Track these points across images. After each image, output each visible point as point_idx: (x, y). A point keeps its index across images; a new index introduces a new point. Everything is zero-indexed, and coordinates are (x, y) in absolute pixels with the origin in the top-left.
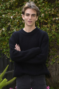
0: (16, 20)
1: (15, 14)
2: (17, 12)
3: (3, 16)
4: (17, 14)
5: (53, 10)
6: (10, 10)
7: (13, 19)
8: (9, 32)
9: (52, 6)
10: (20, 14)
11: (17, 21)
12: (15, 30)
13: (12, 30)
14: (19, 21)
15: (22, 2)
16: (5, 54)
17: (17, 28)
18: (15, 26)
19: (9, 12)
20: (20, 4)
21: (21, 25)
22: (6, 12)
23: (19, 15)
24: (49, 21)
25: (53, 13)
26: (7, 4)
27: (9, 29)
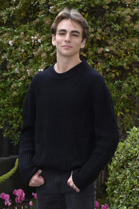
0: (19, 49)
1: (17, 37)
2: (22, 33)
4: (21, 36)
5: (100, 30)
6: (8, 27)
7: (13, 46)
8: (5, 74)
9: (98, 22)
10: (28, 36)
11: (23, 50)
12: (16, 69)
13: (11, 69)
14: (26, 52)
15: (35, 12)
17: (20, 67)
18: (18, 61)
19: (5, 32)
20: (30, 16)
21: (31, 61)
23: (26, 38)
24: (91, 53)
25: (99, 37)
26: (3, 13)
27: (4, 67)
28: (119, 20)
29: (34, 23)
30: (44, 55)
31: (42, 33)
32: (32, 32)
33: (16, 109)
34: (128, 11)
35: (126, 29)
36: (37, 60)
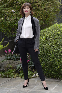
3: (3, 11)
4: (10, 10)
7: (8, 13)
8: (6, 20)
11: (10, 14)
15: (13, 4)
16: (3, 31)
17: (10, 18)
21: (12, 16)
22: (4, 9)
26: (5, 4)
27: (5, 18)
28: (35, 6)
29: (13, 7)
30: (16, 15)
31: (15, 9)
32: (13, 9)
33: (9, 29)
34: (37, 4)
35: (37, 8)
36: (14, 16)
